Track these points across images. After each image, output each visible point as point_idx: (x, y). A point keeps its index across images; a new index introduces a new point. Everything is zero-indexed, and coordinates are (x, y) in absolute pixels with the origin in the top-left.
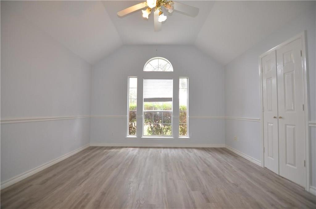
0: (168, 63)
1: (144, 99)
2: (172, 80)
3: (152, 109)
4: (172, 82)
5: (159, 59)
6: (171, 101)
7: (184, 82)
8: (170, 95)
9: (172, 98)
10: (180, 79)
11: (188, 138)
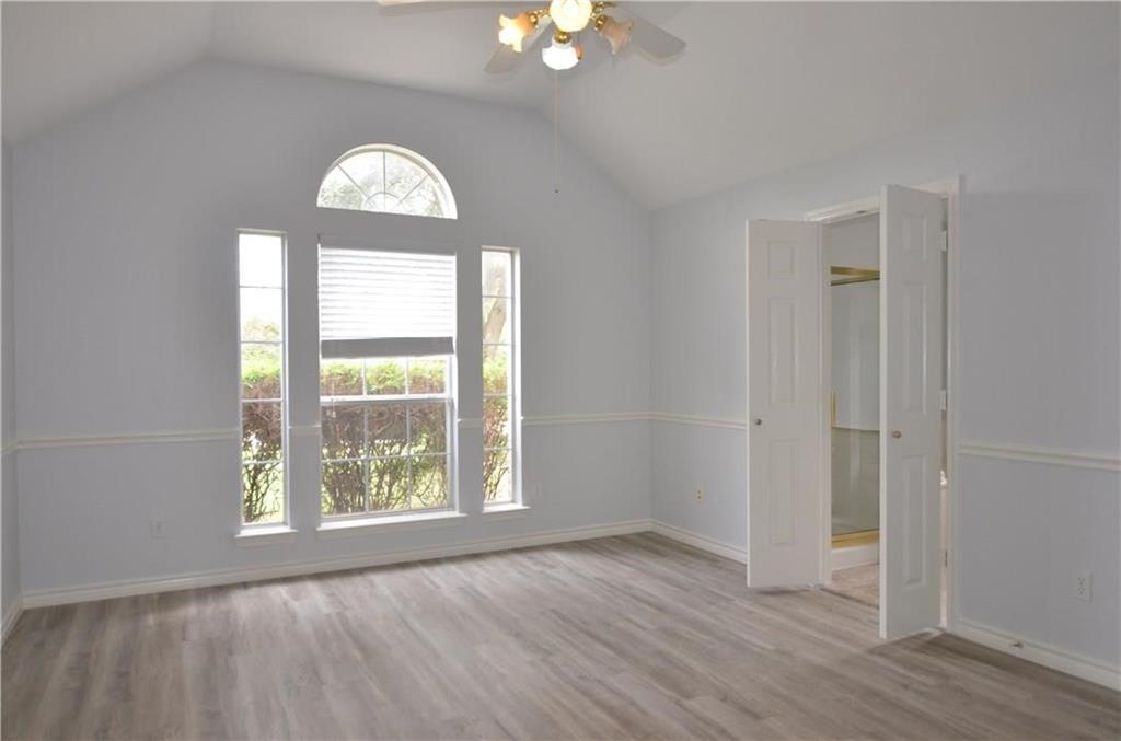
0: (431, 174)
1: (323, 342)
2: (453, 259)
3: (361, 393)
4: (454, 266)
5: (387, 154)
6: (450, 351)
7: (500, 268)
8: (447, 326)
9: (451, 339)
10: (484, 254)
11: (518, 511)
